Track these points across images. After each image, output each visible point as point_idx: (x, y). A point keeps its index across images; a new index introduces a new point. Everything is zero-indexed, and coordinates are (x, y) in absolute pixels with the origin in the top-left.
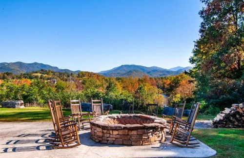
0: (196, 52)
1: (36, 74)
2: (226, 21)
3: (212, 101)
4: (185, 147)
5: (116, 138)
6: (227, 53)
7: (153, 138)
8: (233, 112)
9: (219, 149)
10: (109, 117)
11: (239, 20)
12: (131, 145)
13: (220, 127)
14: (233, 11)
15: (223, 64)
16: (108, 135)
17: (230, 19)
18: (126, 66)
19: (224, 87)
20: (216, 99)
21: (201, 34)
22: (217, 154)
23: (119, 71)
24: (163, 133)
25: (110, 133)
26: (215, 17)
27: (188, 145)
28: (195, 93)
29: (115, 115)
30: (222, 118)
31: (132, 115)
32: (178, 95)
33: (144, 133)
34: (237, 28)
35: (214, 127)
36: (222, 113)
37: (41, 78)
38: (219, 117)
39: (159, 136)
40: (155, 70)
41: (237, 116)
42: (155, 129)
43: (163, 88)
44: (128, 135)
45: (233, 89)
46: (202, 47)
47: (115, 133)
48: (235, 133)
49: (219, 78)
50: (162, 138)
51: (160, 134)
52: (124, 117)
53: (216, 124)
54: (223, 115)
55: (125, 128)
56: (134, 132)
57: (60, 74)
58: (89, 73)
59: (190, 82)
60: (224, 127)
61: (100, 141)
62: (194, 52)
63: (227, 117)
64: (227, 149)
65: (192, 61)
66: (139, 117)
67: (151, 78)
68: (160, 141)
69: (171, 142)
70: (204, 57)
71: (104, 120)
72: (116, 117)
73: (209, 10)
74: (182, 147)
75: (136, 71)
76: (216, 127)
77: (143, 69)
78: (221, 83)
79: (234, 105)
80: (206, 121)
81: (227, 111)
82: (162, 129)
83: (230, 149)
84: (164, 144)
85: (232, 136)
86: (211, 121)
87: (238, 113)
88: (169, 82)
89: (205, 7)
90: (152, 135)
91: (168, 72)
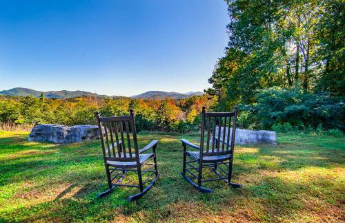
43: (180, 106)
67: (171, 100)
75: (159, 95)
88: (184, 102)
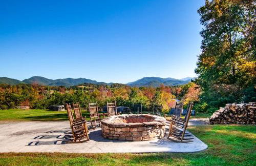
0: (200, 64)
1: (81, 87)
2: (222, 38)
3: (211, 102)
4: (180, 142)
5: (120, 135)
6: (223, 63)
7: (152, 134)
8: (226, 110)
9: (211, 144)
10: (119, 117)
11: (232, 37)
12: (133, 141)
13: (216, 124)
14: (227, 30)
15: (220, 73)
16: (113, 132)
17: (225, 37)
18: (147, 78)
19: (221, 91)
20: (215, 100)
21: (202, 50)
22: (207, 148)
23: (142, 82)
24: (161, 130)
25: (115, 131)
26: (213, 35)
27: (183, 141)
28: (200, 97)
29: (124, 115)
30: (217, 116)
31: (139, 115)
32: (187, 99)
33: (144, 130)
34: (231, 44)
35: (211, 124)
36: (217, 112)
37: (85, 89)
38: (215, 116)
39: (158, 133)
40: (170, 80)
41: (231, 114)
42: (154, 126)
44: (130, 132)
45: (229, 93)
46: (204, 60)
47: (119, 130)
48: (227, 129)
49: (218, 84)
50: (161, 135)
51: (159, 131)
52: (132, 117)
53: (212, 121)
54: (218, 113)
55: (127, 126)
56: (135, 130)
57: (98, 86)
58: (119, 84)
59: (196, 88)
60: (220, 124)
61: (107, 137)
62: (198, 64)
63: (222, 115)
64: (218, 144)
65: (197, 71)
66: (145, 116)
67: (166, 87)
68: (159, 137)
69: (168, 138)
70: (206, 68)
71: (113, 119)
72: (125, 117)
73: (208, 30)
74: (177, 142)
75: (155, 82)
76: (213, 124)
77: (160, 80)
78: (219, 88)
79: (228, 105)
80: (204, 119)
81: (222, 110)
82: (160, 126)
83: (221, 143)
84: (162, 139)
85: (224, 131)
86: (208, 119)
87: (231, 111)
88: (180, 89)
89: (205, 28)
90: (151, 132)
91: (180, 82)
